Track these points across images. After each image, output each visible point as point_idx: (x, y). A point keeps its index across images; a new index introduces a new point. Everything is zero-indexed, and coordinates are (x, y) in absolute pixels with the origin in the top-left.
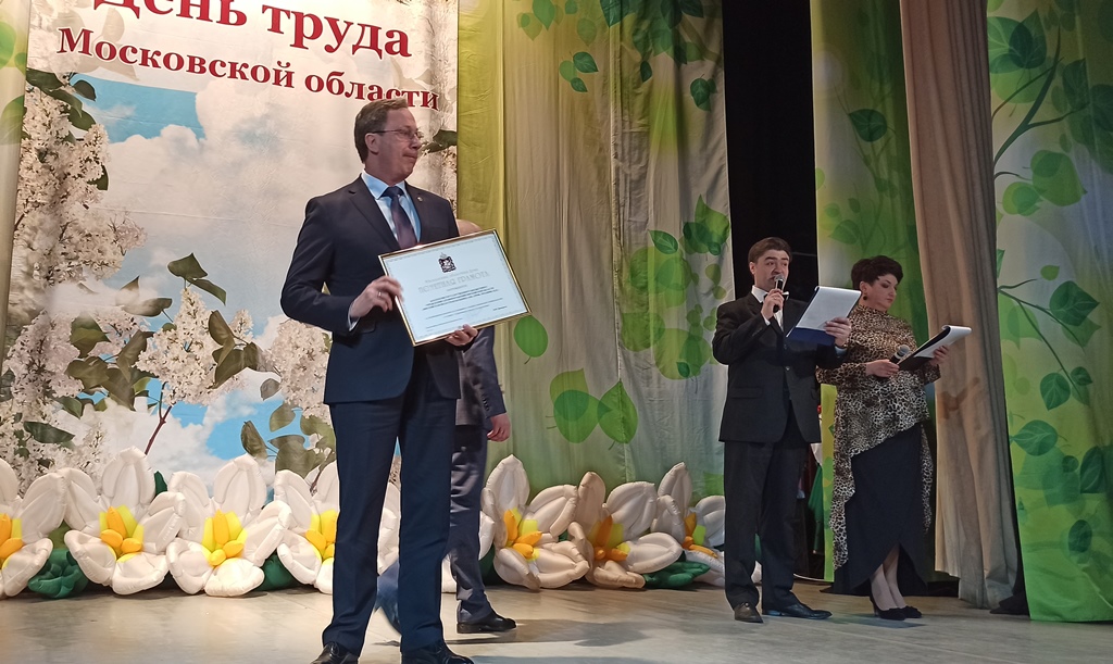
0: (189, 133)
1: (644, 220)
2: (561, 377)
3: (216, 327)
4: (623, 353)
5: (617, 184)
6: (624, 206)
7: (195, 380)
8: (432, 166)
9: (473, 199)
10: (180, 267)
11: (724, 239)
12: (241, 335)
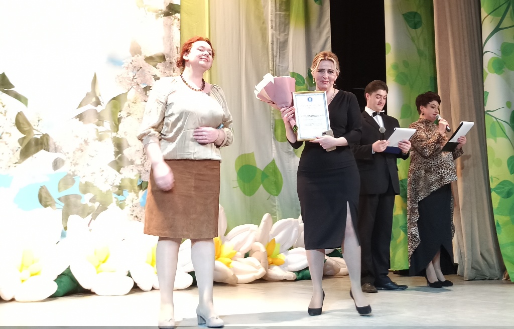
1: (286, 66)
2: (241, 157)
3: (20, 123)
4: (275, 144)
5: (272, 44)
6: (276, 57)
7: (6, 158)
8: (166, 25)
12: (38, 128)
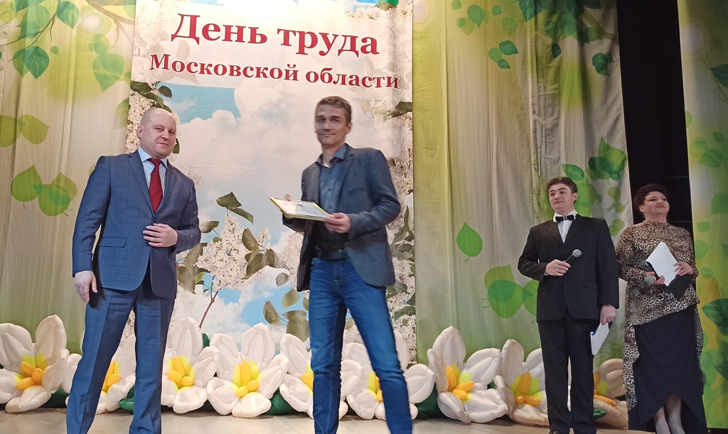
0: (230, 114)
1: (557, 157)
2: (492, 271)
3: (247, 239)
5: (535, 132)
6: (541, 147)
7: (234, 274)
8: (394, 126)
9: (425, 148)
10: (225, 201)
11: (622, 168)
12: (263, 244)
